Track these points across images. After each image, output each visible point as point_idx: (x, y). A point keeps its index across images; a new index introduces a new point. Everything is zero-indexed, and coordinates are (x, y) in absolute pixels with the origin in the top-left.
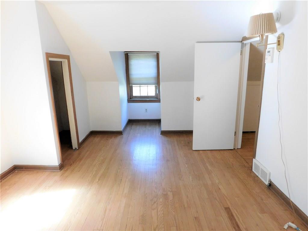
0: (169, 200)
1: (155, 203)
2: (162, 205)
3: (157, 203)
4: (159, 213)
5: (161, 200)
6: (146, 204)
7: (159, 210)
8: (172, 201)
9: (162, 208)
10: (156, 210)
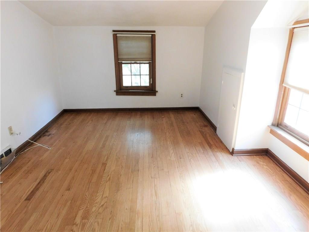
0: (84, 209)
1: (103, 205)
2: (95, 202)
3: (100, 204)
4: (102, 193)
5: (94, 209)
6: (113, 204)
7: (101, 196)
8: (81, 208)
9: (97, 198)
10: (104, 196)
